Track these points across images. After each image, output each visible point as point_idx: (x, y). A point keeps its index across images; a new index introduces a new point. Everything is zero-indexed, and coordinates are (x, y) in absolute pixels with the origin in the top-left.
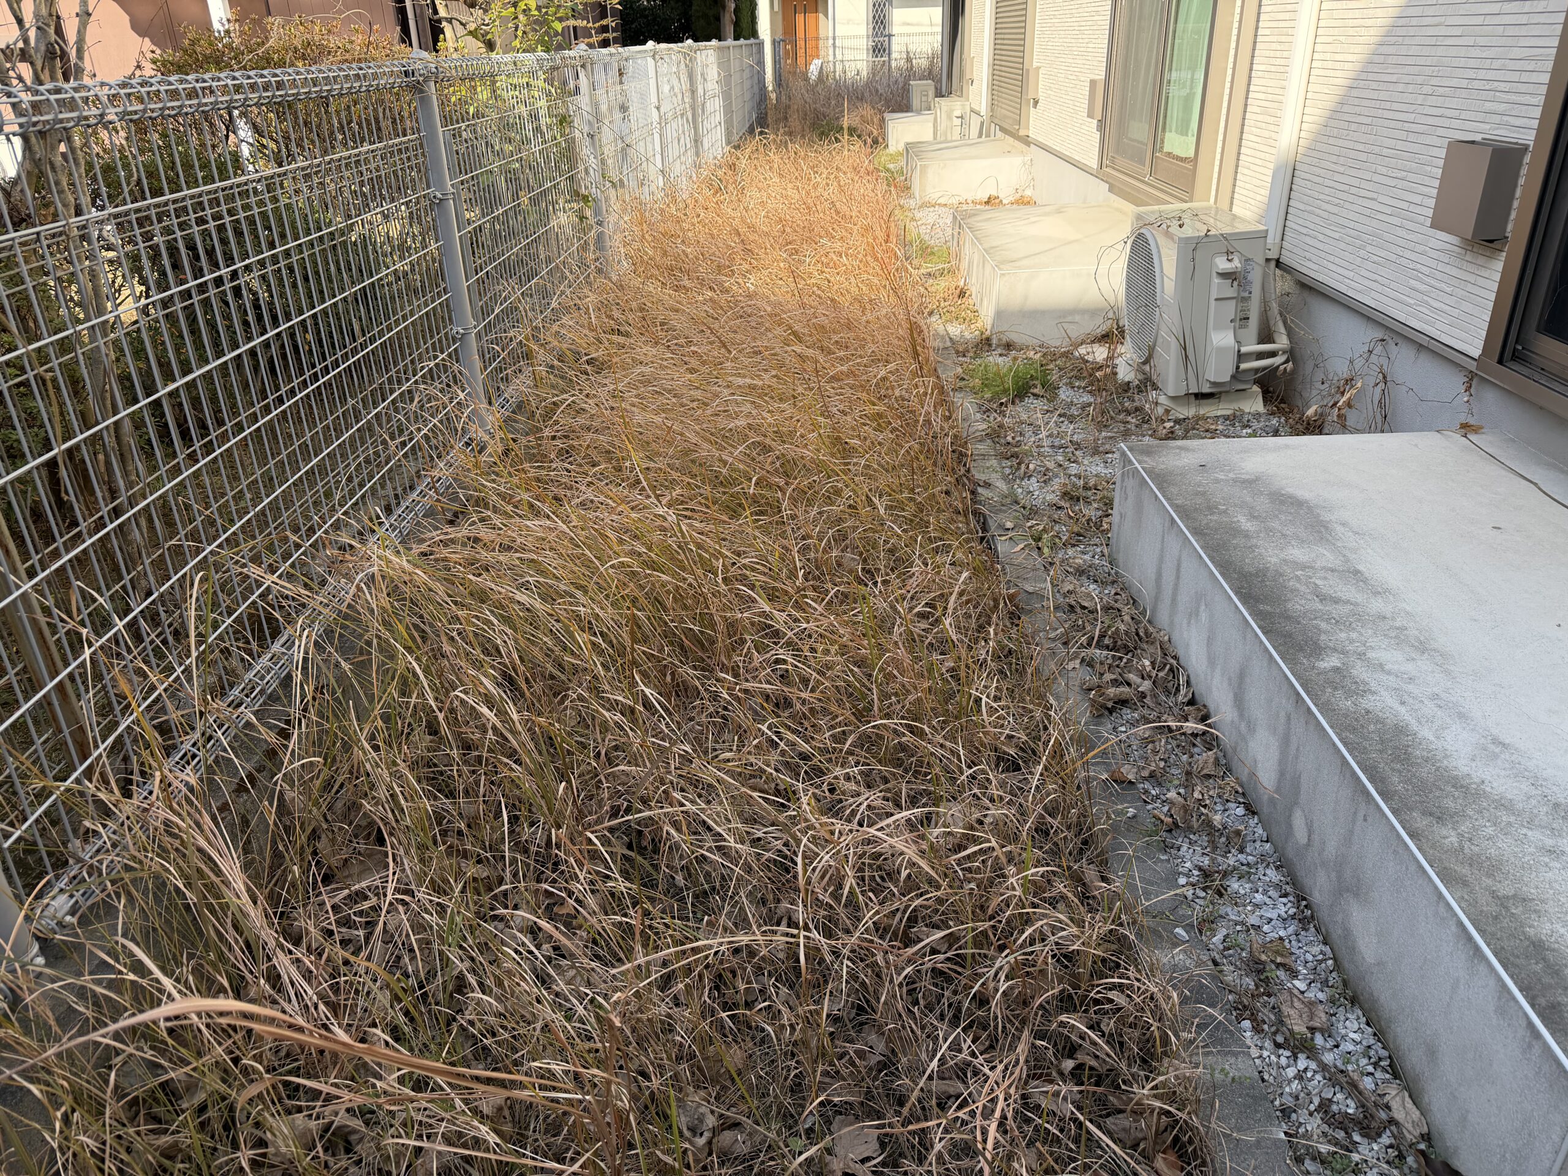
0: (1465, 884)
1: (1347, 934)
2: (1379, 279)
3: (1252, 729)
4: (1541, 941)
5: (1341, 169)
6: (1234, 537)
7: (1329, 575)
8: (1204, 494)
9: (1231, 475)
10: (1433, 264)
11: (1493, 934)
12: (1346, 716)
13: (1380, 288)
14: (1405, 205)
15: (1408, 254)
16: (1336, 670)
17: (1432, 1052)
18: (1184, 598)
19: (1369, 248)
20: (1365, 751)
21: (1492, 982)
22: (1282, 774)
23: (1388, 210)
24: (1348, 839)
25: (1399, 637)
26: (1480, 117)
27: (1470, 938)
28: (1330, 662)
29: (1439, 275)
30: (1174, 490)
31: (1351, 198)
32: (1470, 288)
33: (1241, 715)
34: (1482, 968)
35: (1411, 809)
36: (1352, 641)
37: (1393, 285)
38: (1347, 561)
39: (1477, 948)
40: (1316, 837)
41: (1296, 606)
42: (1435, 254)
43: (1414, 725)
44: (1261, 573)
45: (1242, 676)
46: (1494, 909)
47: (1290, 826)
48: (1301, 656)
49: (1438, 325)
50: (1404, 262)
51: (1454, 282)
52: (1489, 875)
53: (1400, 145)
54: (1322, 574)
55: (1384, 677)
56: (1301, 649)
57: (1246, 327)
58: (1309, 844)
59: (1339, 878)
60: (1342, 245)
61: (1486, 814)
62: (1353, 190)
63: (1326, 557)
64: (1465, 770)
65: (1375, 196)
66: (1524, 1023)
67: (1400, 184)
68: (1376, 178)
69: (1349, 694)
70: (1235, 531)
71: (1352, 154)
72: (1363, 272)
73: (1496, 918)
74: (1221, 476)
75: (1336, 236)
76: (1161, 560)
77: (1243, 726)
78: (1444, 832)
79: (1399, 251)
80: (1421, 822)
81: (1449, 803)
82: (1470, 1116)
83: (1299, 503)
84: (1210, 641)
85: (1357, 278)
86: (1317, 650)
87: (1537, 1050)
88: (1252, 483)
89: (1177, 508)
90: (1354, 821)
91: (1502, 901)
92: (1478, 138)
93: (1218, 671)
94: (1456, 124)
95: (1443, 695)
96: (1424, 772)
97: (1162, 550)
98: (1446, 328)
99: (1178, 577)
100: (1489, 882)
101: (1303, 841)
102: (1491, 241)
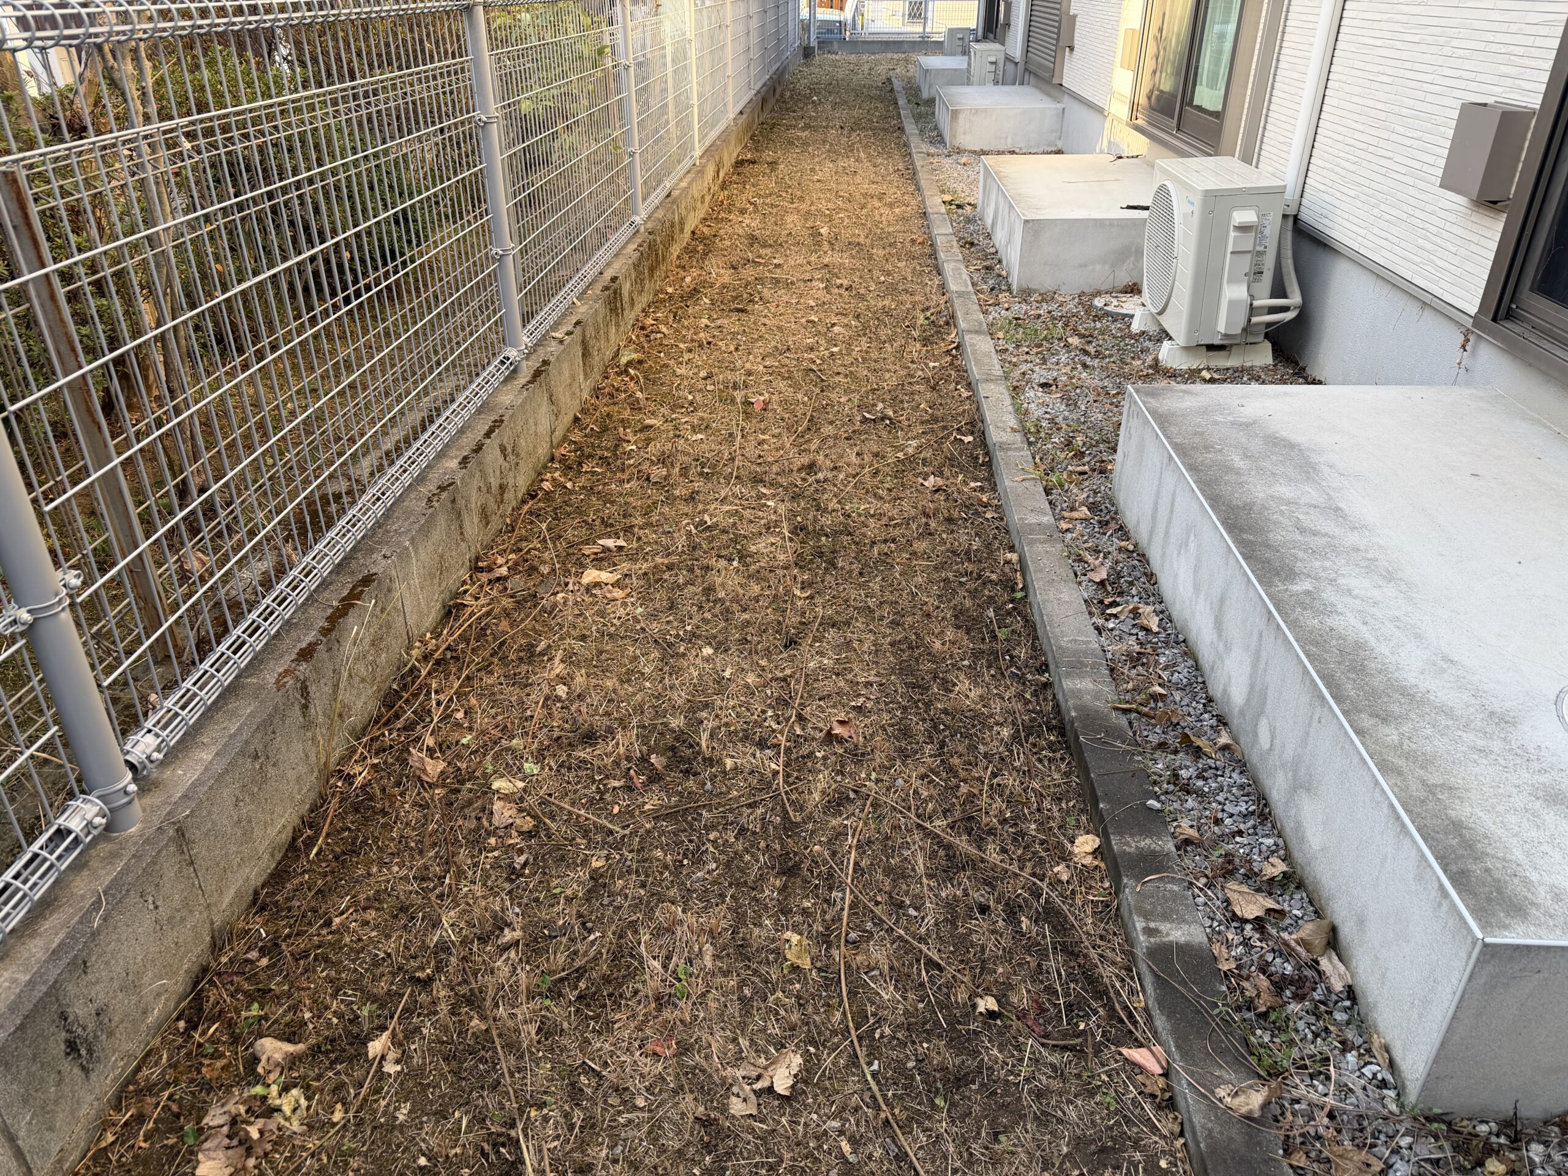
0: (1400, 773)
1: (1299, 825)
2: (1390, 237)
3: (1228, 648)
4: (1460, 821)
5: (1361, 127)
6: (1227, 473)
7: (1312, 511)
8: (1202, 434)
9: (1230, 418)
10: (1441, 223)
11: (1418, 814)
12: (1311, 632)
13: (1389, 246)
14: (1418, 165)
15: (1418, 214)
16: (1308, 593)
17: (1361, 922)
18: (1176, 530)
19: (1383, 207)
20: (1325, 662)
21: (1414, 853)
22: (1252, 687)
23: (1403, 169)
24: (1304, 741)
25: (1370, 567)
26: (1494, 80)
27: (1398, 818)
28: (1302, 586)
29: (1445, 234)
30: (1174, 430)
31: (1369, 157)
32: (1473, 248)
33: (1220, 636)
34: (1407, 842)
35: (1360, 711)
36: (1325, 569)
37: (1403, 244)
38: (1330, 498)
39: (1403, 825)
40: (1277, 742)
41: (1276, 537)
42: (1443, 214)
43: (1372, 642)
44: (1248, 507)
45: (1222, 600)
46: (1422, 794)
47: (1256, 735)
48: (1276, 579)
49: (1442, 284)
50: (1415, 221)
51: (1459, 241)
52: (1422, 767)
53: (1418, 105)
54: (1305, 509)
55: (1350, 600)
56: (1278, 574)
57: (1259, 281)
58: (1271, 749)
59: (1294, 776)
60: (1359, 204)
61: (1427, 718)
62: (1371, 149)
63: (1310, 494)
64: (1414, 681)
65: (1391, 155)
66: (1436, 886)
67: (1416, 144)
68: (1394, 137)
69: (1317, 613)
70: (1229, 469)
71: (1373, 113)
72: (1376, 231)
73: (1423, 801)
74: (1220, 419)
75: (1352, 193)
76: (1158, 495)
77: (1221, 645)
78: (1387, 731)
79: (1410, 210)
80: (1366, 721)
81: (1395, 708)
82: (1388, 974)
83: (1292, 446)
84: (1196, 569)
85: (1370, 236)
86: (1291, 575)
87: (1445, 907)
88: (1247, 426)
89: (1177, 447)
90: (1310, 725)
91: (1431, 789)
92: (1490, 100)
93: (1202, 597)
94: (1472, 86)
95: (1402, 618)
96: (1377, 682)
97: (1159, 486)
98: (1448, 287)
99: (1172, 512)
100: (1422, 772)
101: (1266, 746)
102: (1495, 203)
